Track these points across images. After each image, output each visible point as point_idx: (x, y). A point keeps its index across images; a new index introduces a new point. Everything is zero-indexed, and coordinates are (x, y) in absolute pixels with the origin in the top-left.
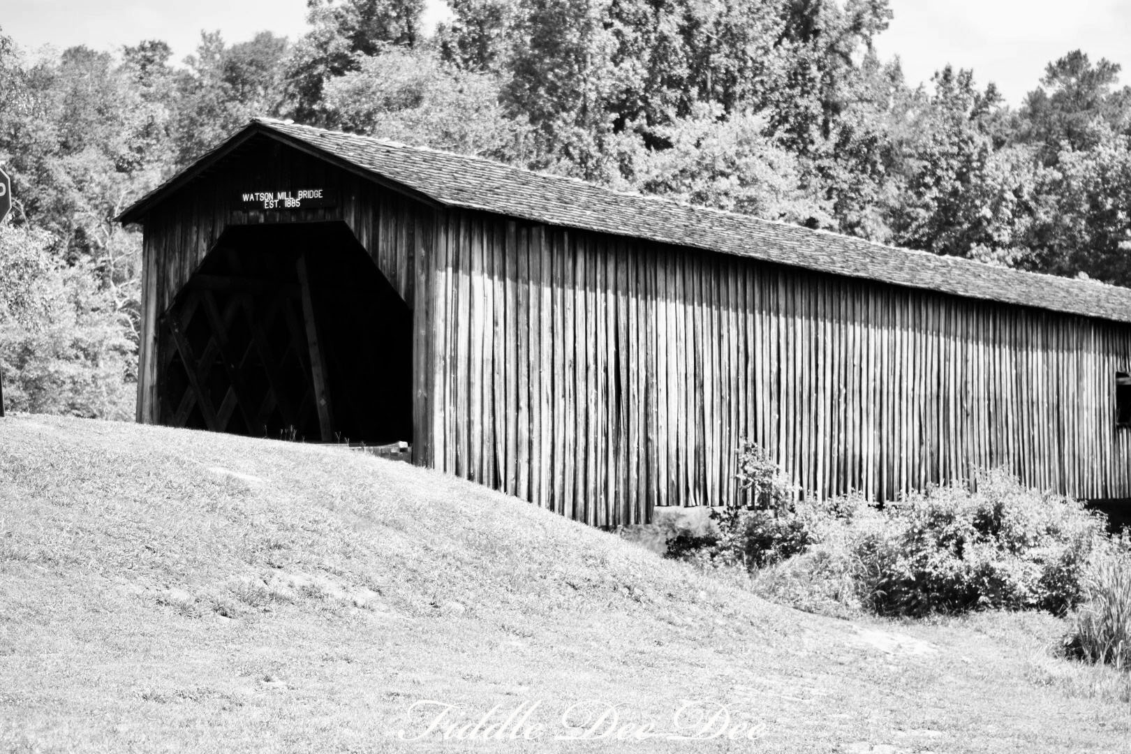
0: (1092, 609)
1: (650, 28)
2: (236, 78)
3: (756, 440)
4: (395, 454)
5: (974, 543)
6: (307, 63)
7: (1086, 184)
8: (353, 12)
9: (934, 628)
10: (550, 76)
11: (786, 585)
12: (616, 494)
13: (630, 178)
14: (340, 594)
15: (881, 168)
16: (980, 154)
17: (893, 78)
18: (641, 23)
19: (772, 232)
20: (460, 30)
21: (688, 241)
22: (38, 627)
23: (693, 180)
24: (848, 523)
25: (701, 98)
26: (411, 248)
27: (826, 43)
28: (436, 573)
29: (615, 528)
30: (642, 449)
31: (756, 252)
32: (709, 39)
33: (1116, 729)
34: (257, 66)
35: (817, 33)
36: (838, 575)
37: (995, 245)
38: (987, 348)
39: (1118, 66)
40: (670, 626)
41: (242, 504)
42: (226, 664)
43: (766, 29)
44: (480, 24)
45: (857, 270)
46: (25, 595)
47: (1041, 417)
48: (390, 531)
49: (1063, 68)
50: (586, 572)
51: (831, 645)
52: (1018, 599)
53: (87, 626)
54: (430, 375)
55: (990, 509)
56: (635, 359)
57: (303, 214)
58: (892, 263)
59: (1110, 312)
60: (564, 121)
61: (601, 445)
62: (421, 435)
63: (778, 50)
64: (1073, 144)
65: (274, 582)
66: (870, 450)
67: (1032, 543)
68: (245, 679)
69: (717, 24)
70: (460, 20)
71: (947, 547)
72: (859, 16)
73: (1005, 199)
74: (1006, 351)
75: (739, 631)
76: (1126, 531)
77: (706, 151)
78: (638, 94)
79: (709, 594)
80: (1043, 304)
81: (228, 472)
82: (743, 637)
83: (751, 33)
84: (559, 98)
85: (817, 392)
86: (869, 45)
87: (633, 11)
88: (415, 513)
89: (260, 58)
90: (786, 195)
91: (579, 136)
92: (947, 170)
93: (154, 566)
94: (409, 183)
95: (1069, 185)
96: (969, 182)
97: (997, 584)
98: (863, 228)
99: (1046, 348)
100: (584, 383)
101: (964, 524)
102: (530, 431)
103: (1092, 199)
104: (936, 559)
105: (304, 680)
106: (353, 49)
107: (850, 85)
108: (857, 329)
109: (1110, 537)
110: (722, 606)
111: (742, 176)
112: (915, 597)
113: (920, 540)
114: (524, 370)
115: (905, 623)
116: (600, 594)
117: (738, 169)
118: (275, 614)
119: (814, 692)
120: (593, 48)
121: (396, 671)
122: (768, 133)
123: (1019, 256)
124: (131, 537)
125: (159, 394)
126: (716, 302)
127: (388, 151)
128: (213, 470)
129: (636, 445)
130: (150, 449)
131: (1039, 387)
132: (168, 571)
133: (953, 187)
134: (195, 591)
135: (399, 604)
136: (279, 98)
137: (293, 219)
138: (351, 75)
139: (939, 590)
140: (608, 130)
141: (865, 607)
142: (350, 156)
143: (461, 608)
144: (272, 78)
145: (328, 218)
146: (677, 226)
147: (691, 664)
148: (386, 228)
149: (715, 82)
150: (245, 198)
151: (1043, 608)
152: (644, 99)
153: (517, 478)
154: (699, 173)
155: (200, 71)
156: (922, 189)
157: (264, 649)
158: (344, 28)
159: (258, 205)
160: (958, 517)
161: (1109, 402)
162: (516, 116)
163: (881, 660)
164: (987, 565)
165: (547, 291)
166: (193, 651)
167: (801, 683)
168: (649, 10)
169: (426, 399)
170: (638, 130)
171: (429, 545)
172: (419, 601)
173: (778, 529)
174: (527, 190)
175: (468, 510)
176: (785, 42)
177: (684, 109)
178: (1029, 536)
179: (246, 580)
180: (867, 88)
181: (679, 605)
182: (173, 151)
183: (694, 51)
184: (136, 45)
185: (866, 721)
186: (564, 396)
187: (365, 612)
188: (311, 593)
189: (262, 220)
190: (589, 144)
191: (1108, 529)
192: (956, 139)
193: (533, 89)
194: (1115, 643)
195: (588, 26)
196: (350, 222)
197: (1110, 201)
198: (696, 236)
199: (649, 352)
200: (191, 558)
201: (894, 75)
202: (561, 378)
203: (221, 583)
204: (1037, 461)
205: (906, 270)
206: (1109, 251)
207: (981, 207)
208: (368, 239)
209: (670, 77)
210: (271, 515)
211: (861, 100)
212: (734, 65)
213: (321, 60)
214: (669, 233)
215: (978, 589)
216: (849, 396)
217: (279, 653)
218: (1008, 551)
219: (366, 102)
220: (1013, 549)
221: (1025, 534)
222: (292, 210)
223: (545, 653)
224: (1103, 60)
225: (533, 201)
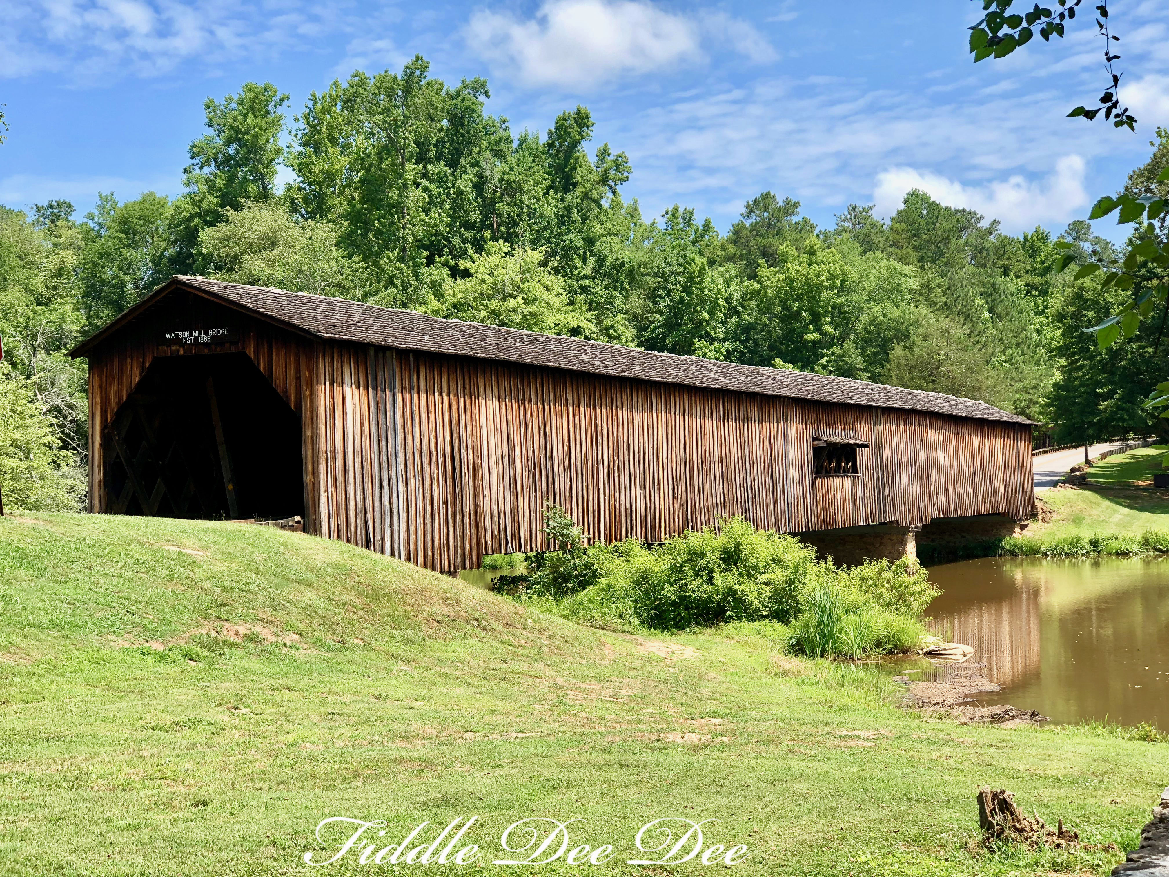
0: (809, 616)
1: (450, 185)
2: (129, 229)
3: (555, 502)
4: (292, 526)
5: (721, 572)
6: (185, 217)
7: (778, 293)
8: (220, 177)
9: (694, 636)
10: (376, 223)
11: (584, 609)
12: (455, 547)
13: (442, 300)
14: (273, 638)
15: (627, 286)
16: (699, 272)
17: (632, 217)
18: (442, 181)
19: (559, 345)
20: (304, 189)
21: (500, 355)
22: (58, 679)
23: (489, 300)
24: (627, 561)
25: (492, 239)
26: (298, 371)
27: (582, 192)
28: (340, 617)
29: (456, 572)
30: (472, 512)
31: (550, 362)
32: (495, 192)
33: (841, 709)
34: (144, 220)
35: (575, 185)
36: (622, 600)
37: (712, 340)
38: (719, 423)
39: (799, 203)
40: (510, 648)
41: (192, 573)
42: (202, 698)
43: (536, 184)
44: (319, 184)
45: (623, 371)
46: (43, 655)
47: (760, 473)
48: (302, 588)
49: (758, 206)
50: (446, 610)
51: (625, 654)
52: (755, 612)
53: (94, 675)
54: (315, 465)
55: (731, 546)
56: (465, 446)
57: (213, 347)
58: (647, 364)
59: (806, 393)
60: (389, 258)
61: (443, 511)
62: (311, 510)
63: (546, 198)
64: (767, 262)
65: (224, 632)
66: (638, 505)
67: (763, 571)
68: (220, 709)
69: (501, 180)
70: (303, 182)
71: (701, 577)
72: (606, 171)
73: (719, 306)
74: (732, 424)
75: (558, 648)
76: (830, 558)
77: (498, 278)
78: (442, 235)
79: (535, 622)
80: (758, 390)
81: (178, 549)
82: (562, 652)
83: (526, 187)
84: (384, 241)
85: (597, 464)
86: (614, 193)
87: (436, 171)
88: (319, 572)
89: (147, 213)
90: (558, 311)
91: (400, 270)
92: (676, 284)
93: (134, 625)
94: (295, 322)
95: (765, 292)
96: (692, 293)
97: (739, 601)
98: (615, 331)
99: (761, 421)
100: (428, 466)
101: (713, 558)
102: (391, 504)
103: (784, 304)
104: (694, 585)
105: (263, 707)
106: (222, 206)
107: (601, 223)
108: (625, 413)
109: (818, 563)
110: (544, 630)
111: (525, 296)
112: (679, 614)
113: (682, 571)
114: (384, 458)
115: (673, 634)
116: (458, 627)
117: (522, 292)
118: (228, 657)
119: (623, 692)
120: (409, 203)
121: (325, 695)
122: (544, 264)
123: (731, 347)
124: (115, 604)
125: (105, 487)
126: (521, 397)
127: (275, 297)
128: (166, 548)
129: (468, 510)
130: (118, 535)
131: (758, 451)
132: (146, 629)
133: (680, 297)
134: (167, 643)
135: (318, 643)
136: (163, 245)
137: (206, 351)
138: (220, 226)
139: (697, 608)
140: (422, 264)
141: (643, 622)
142: (249, 303)
143: (361, 643)
144: (157, 229)
145: (233, 349)
146: (491, 345)
147: (531, 676)
148: (278, 356)
149: (499, 225)
150: (168, 336)
151: (774, 618)
152: (447, 239)
153: (383, 539)
154: (493, 295)
155: (99, 224)
156: (657, 299)
157: (227, 684)
158: (212, 188)
159: (178, 341)
160: (708, 554)
161: (808, 459)
162: (352, 255)
163: (662, 664)
164: (731, 588)
165: (399, 397)
166: (175, 690)
167: (612, 686)
168: (449, 171)
169: (313, 483)
170: (445, 264)
171: (332, 597)
172: (331, 640)
173: (575, 567)
174: (380, 322)
175: (356, 568)
176: (552, 192)
177: (479, 247)
178: (761, 565)
179: (204, 632)
180: (614, 225)
181: (514, 631)
182: (80, 288)
183: (484, 201)
184: (45, 204)
185: (667, 714)
186: (414, 476)
187: (293, 651)
188: (252, 638)
189: (182, 352)
190: (408, 275)
191: (817, 558)
192: (682, 261)
193: (365, 235)
194: (827, 642)
195: (405, 185)
196: (250, 352)
197: (796, 304)
198: (505, 352)
199: (475, 440)
200: (161, 618)
201: (633, 214)
202: (412, 462)
203: (185, 635)
204: (758, 506)
205: (658, 368)
206: (797, 342)
207: (701, 312)
208: (264, 365)
209: (467, 222)
210: (215, 581)
211: (609, 234)
212: (514, 211)
213: (198, 215)
214: (486, 351)
215: (725, 606)
216: (621, 465)
217: (238, 687)
218: (746, 577)
219: (234, 247)
220: (749, 576)
221: (757, 564)
222: (204, 344)
223: (427, 674)
224: (787, 199)
225: (385, 331)
